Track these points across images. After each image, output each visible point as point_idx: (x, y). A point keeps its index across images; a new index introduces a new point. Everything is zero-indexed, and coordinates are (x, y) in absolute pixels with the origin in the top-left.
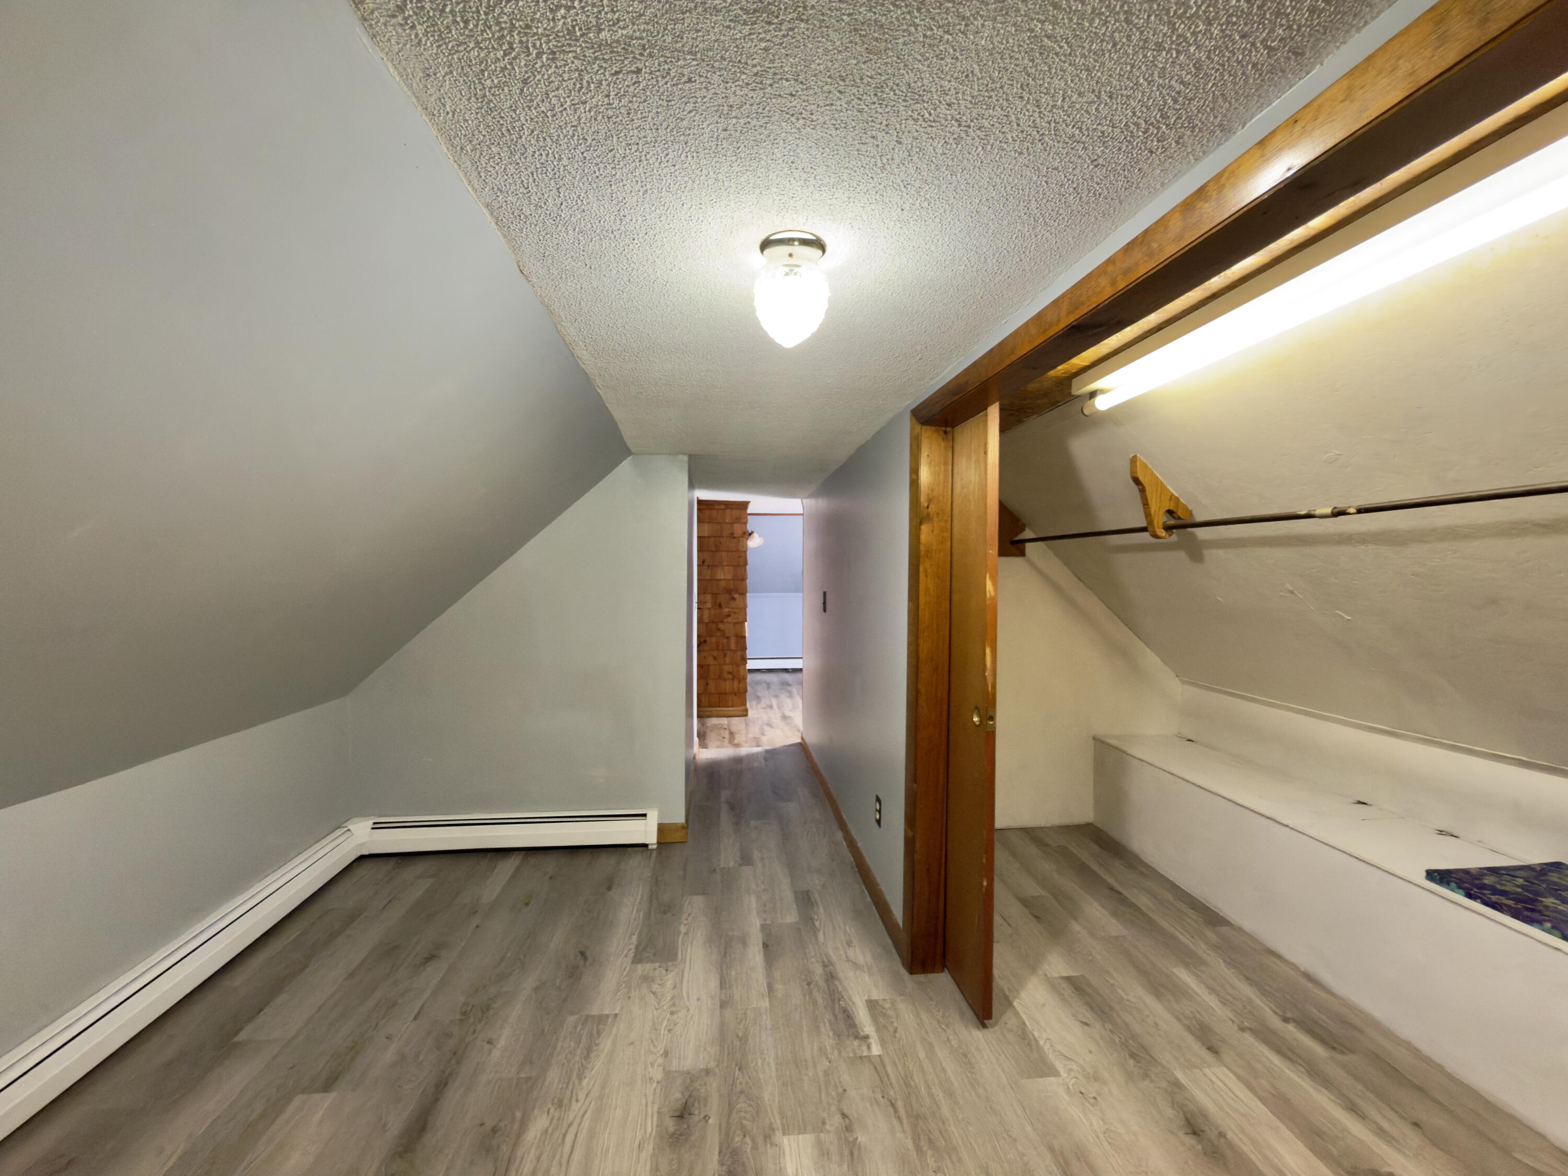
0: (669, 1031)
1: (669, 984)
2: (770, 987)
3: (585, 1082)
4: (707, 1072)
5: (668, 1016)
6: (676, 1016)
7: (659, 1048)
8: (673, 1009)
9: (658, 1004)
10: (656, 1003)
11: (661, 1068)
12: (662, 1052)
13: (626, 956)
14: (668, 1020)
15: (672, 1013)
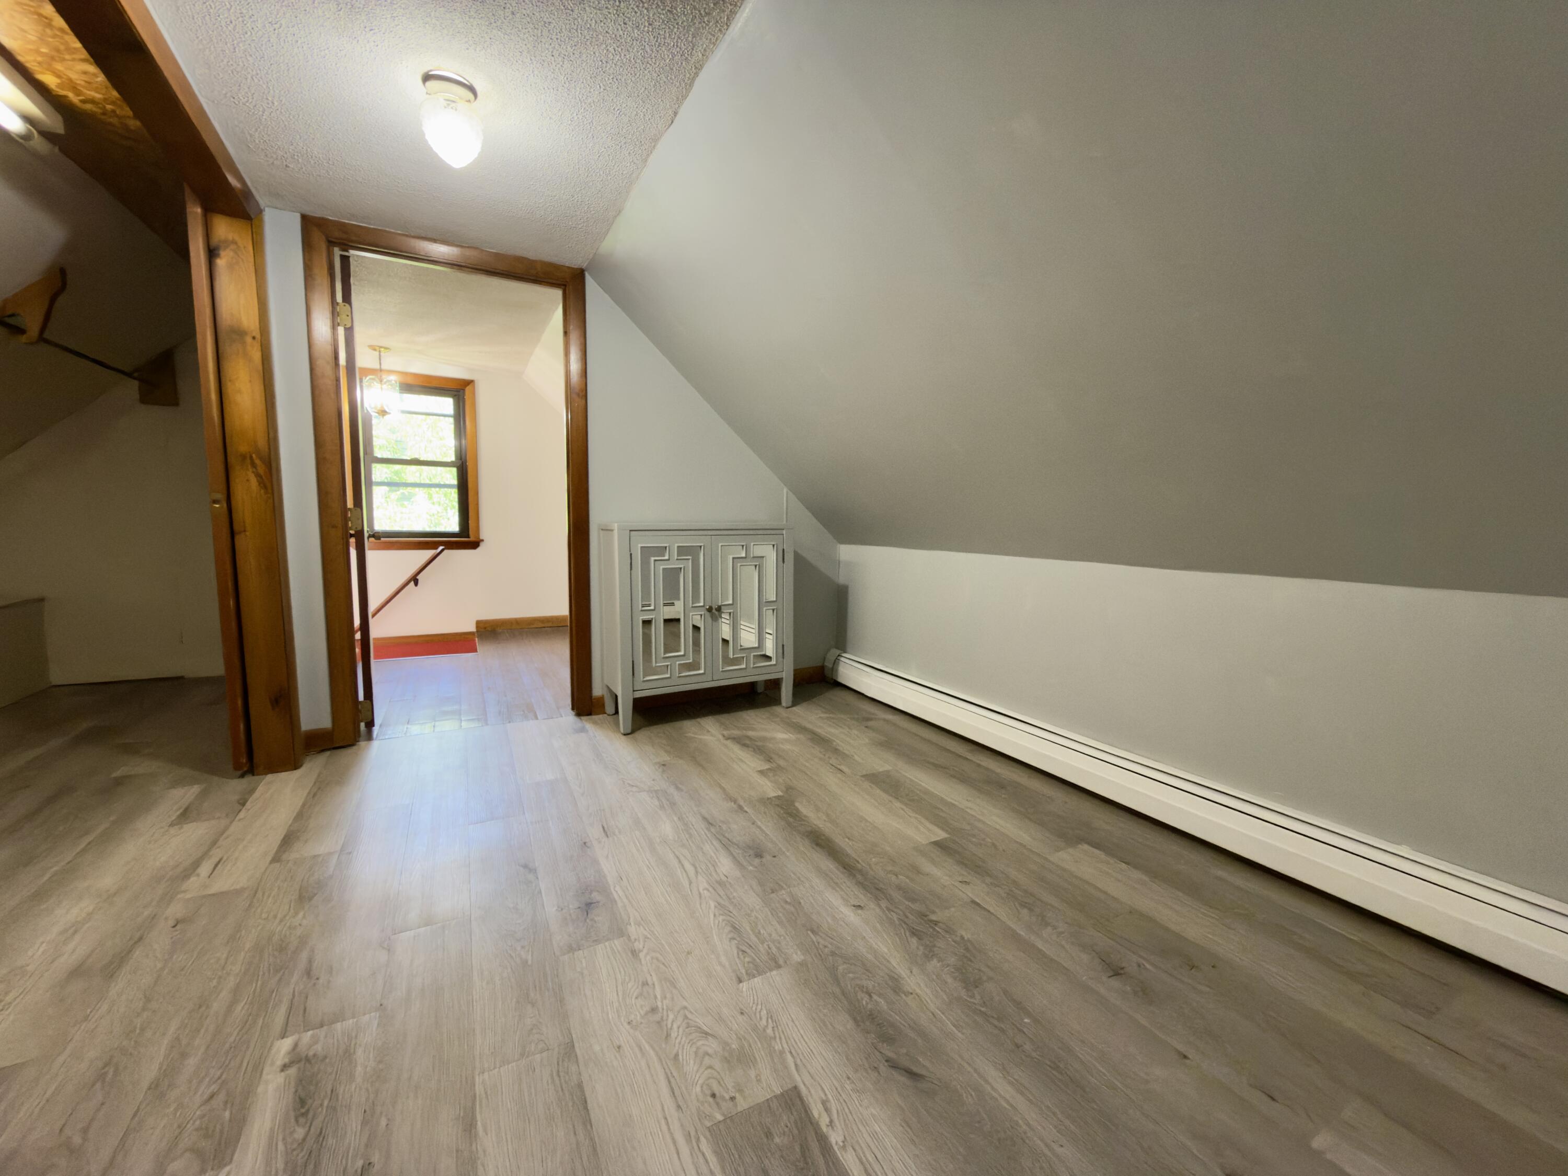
0: (645, 984)
1: (691, 1066)
2: (469, 1126)
3: (712, 904)
4: (571, 949)
5: (659, 1004)
6: (647, 1008)
7: (648, 957)
8: (657, 1017)
9: (686, 1017)
10: (689, 1016)
11: (633, 938)
12: (642, 955)
13: (824, 1103)
14: (656, 997)
15: (654, 1010)
